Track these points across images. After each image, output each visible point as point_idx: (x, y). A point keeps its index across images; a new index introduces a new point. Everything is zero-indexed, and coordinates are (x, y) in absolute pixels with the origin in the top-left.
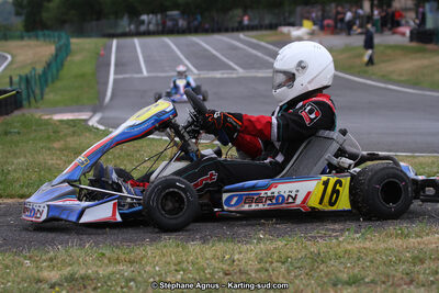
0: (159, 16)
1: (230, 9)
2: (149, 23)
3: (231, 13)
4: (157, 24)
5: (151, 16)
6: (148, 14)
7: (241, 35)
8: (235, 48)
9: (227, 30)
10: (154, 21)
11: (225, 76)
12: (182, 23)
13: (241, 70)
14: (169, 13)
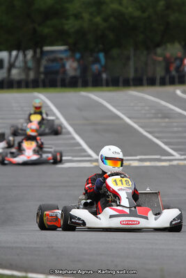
0: (30, 54)
1: (158, 45)
2: (11, 66)
3: (159, 50)
4: (26, 69)
5: (14, 53)
6: (10, 50)
7: (178, 92)
8: (167, 115)
9: (152, 82)
10: (19, 63)
11: (147, 164)
12: (71, 66)
13: (177, 155)
14: (47, 48)
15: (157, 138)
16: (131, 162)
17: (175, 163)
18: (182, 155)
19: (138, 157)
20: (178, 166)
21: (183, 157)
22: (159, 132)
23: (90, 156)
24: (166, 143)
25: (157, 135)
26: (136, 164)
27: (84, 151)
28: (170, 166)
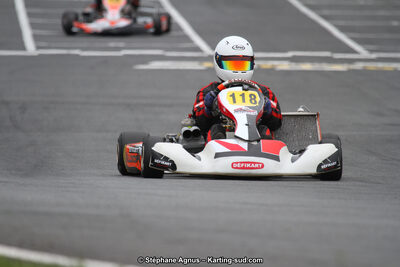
11: (307, 67)
13: (363, 52)
15: (326, 18)
16: (276, 63)
17: (359, 66)
18: (371, 51)
19: (290, 54)
20: (364, 72)
21: (374, 56)
22: (330, 7)
23: (198, 49)
24: (342, 29)
25: (326, 12)
26: (285, 66)
27: (187, 38)
28: (350, 71)
